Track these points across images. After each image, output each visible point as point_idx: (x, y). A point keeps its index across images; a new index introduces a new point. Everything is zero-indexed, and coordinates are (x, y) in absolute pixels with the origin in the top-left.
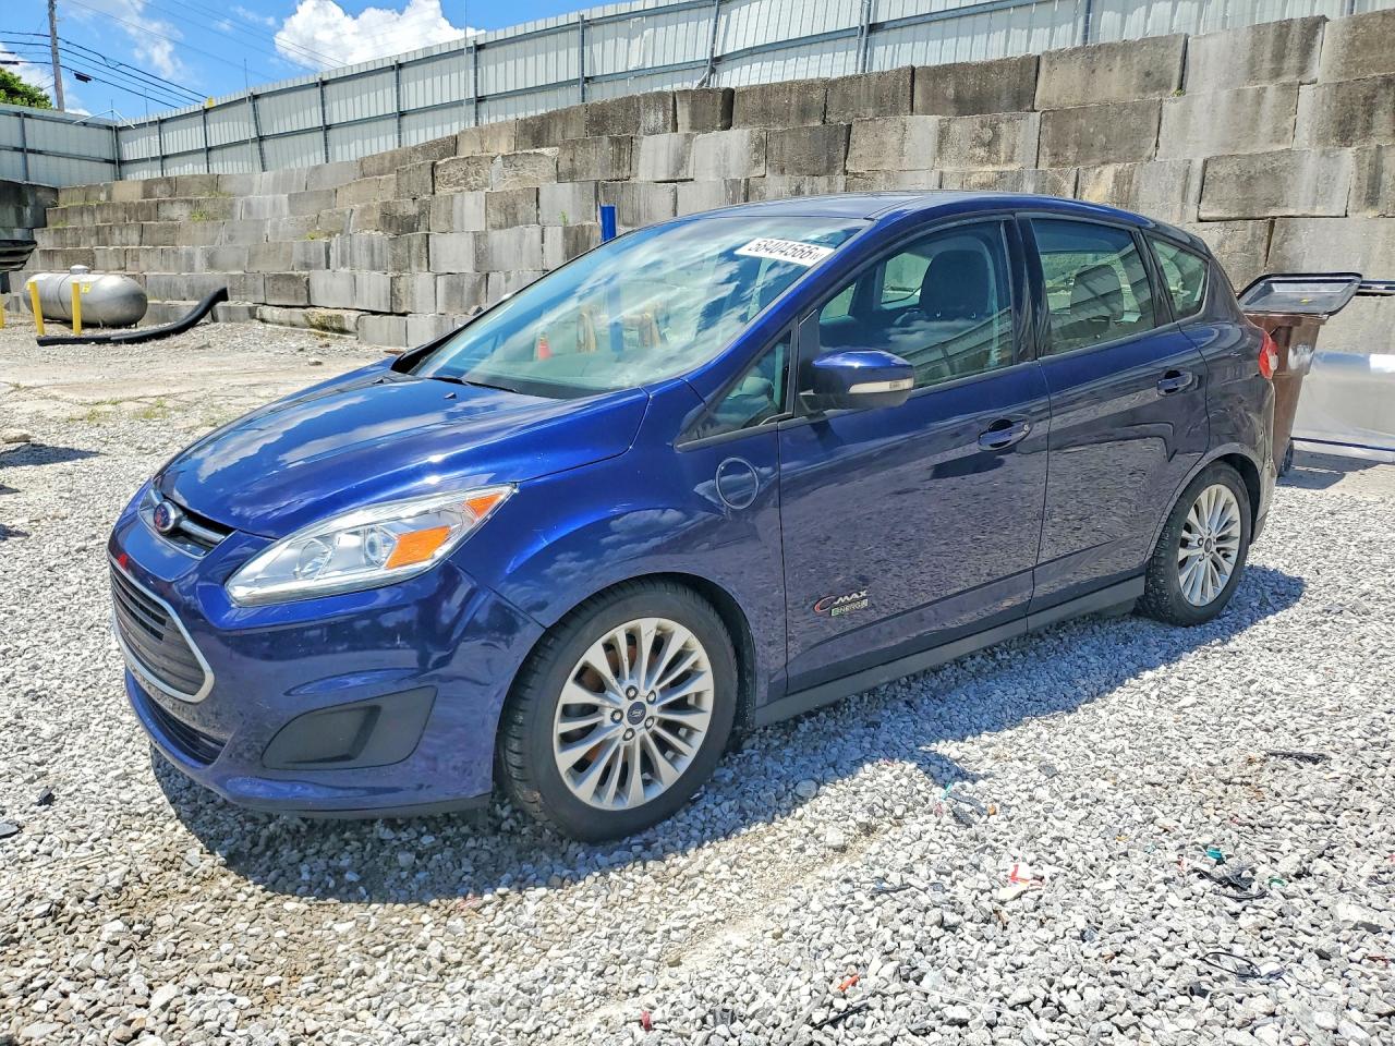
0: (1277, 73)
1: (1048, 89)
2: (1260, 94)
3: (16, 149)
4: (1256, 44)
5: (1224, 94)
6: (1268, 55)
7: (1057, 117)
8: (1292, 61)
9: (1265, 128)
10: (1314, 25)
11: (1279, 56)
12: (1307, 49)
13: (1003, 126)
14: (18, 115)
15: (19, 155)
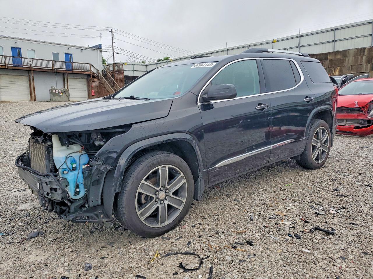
0: (360, 55)
1: (329, 57)
2: (358, 58)
3: (132, 71)
4: (357, 51)
5: (353, 58)
6: (359, 53)
7: (331, 61)
8: (362, 53)
9: (359, 62)
10: (365, 48)
11: (360, 53)
12: (364, 52)
13: (324, 62)
14: (133, 64)
15: (133, 71)
